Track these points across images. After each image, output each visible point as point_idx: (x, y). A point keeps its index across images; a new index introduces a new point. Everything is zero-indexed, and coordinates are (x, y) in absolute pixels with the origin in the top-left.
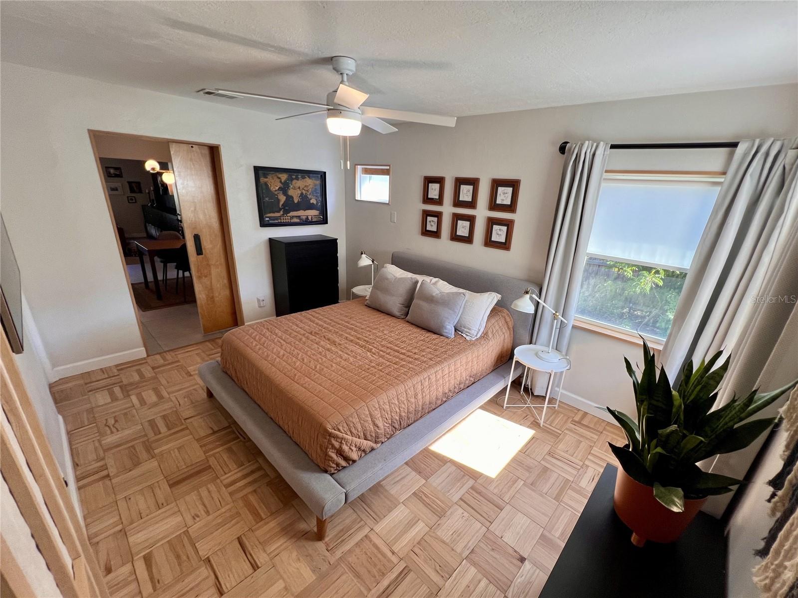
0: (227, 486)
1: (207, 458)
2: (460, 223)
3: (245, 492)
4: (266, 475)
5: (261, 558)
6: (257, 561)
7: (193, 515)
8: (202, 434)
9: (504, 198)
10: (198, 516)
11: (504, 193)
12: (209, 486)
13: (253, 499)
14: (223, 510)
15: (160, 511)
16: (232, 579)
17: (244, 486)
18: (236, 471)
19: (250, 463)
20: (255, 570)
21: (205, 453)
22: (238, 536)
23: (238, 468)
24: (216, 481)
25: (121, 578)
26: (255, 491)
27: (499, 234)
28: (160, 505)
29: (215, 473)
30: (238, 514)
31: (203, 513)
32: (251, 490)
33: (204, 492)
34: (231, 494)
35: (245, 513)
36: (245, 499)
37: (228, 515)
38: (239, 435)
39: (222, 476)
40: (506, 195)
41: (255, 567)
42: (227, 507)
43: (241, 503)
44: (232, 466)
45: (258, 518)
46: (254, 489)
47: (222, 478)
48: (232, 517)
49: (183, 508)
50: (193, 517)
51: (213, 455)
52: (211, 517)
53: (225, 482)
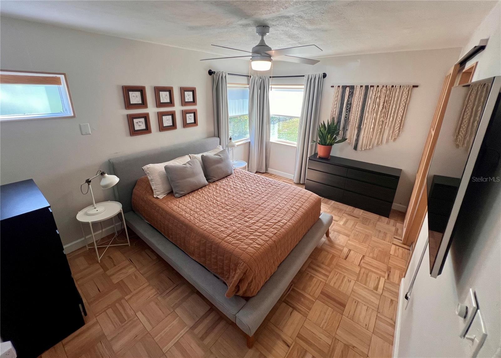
0: (327, 276)
1: (317, 299)
2: (164, 118)
3: (325, 267)
4: (312, 262)
5: (346, 250)
6: (347, 251)
7: (349, 283)
8: (299, 316)
9: (189, 98)
10: (348, 280)
11: (188, 95)
12: (332, 285)
13: (327, 262)
14: (339, 271)
15: (359, 300)
16: (358, 255)
17: (322, 269)
18: (317, 277)
19: (309, 273)
20: (351, 250)
21: (313, 303)
22: (344, 260)
23: (314, 277)
24: (328, 284)
25: (390, 294)
26: (323, 263)
27: (190, 118)
28: (357, 302)
29: (324, 287)
30: (337, 264)
31: (346, 280)
32: (323, 265)
33: (336, 286)
34: (330, 272)
35: (334, 262)
36: (328, 265)
37: (340, 268)
38: (291, 289)
39: (323, 282)
40: (190, 96)
41: (350, 250)
42: (337, 270)
43: (332, 266)
44: (315, 280)
45: (333, 257)
46: (321, 264)
47: (324, 281)
48: (340, 266)
49: (350, 290)
50: (350, 282)
51: (312, 296)
52: (345, 274)
53: (326, 278)
